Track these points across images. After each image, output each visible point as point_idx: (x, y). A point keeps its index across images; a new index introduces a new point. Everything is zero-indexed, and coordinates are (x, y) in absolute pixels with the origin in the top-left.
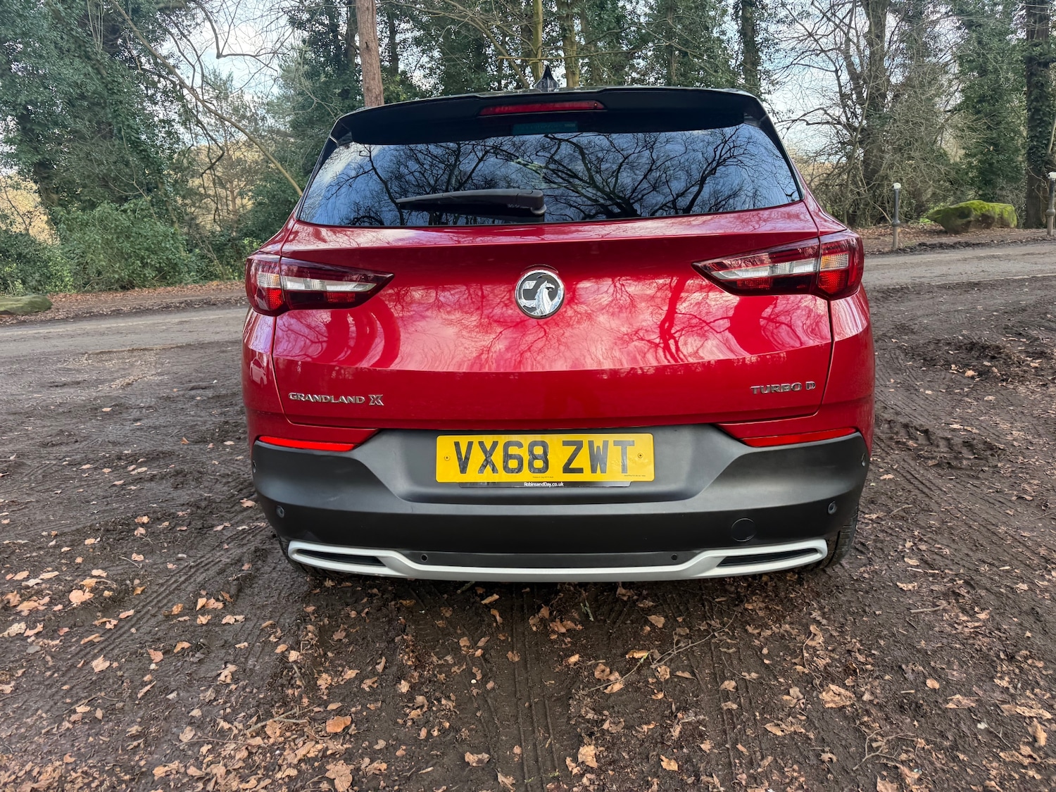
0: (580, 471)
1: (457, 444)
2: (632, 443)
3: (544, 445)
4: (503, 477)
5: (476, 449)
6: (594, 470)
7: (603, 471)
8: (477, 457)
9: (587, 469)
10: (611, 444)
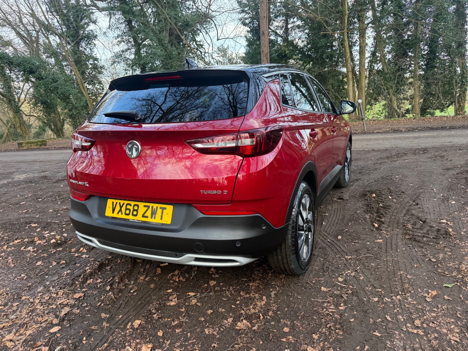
0: (147, 217)
1: (113, 202)
2: (165, 208)
3: (138, 206)
4: (124, 216)
5: (118, 204)
6: (151, 218)
7: (155, 218)
8: (118, 208)
9: (150, 217)
10: (159, 208)
